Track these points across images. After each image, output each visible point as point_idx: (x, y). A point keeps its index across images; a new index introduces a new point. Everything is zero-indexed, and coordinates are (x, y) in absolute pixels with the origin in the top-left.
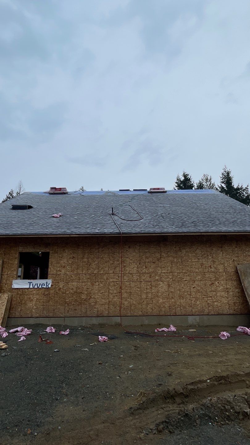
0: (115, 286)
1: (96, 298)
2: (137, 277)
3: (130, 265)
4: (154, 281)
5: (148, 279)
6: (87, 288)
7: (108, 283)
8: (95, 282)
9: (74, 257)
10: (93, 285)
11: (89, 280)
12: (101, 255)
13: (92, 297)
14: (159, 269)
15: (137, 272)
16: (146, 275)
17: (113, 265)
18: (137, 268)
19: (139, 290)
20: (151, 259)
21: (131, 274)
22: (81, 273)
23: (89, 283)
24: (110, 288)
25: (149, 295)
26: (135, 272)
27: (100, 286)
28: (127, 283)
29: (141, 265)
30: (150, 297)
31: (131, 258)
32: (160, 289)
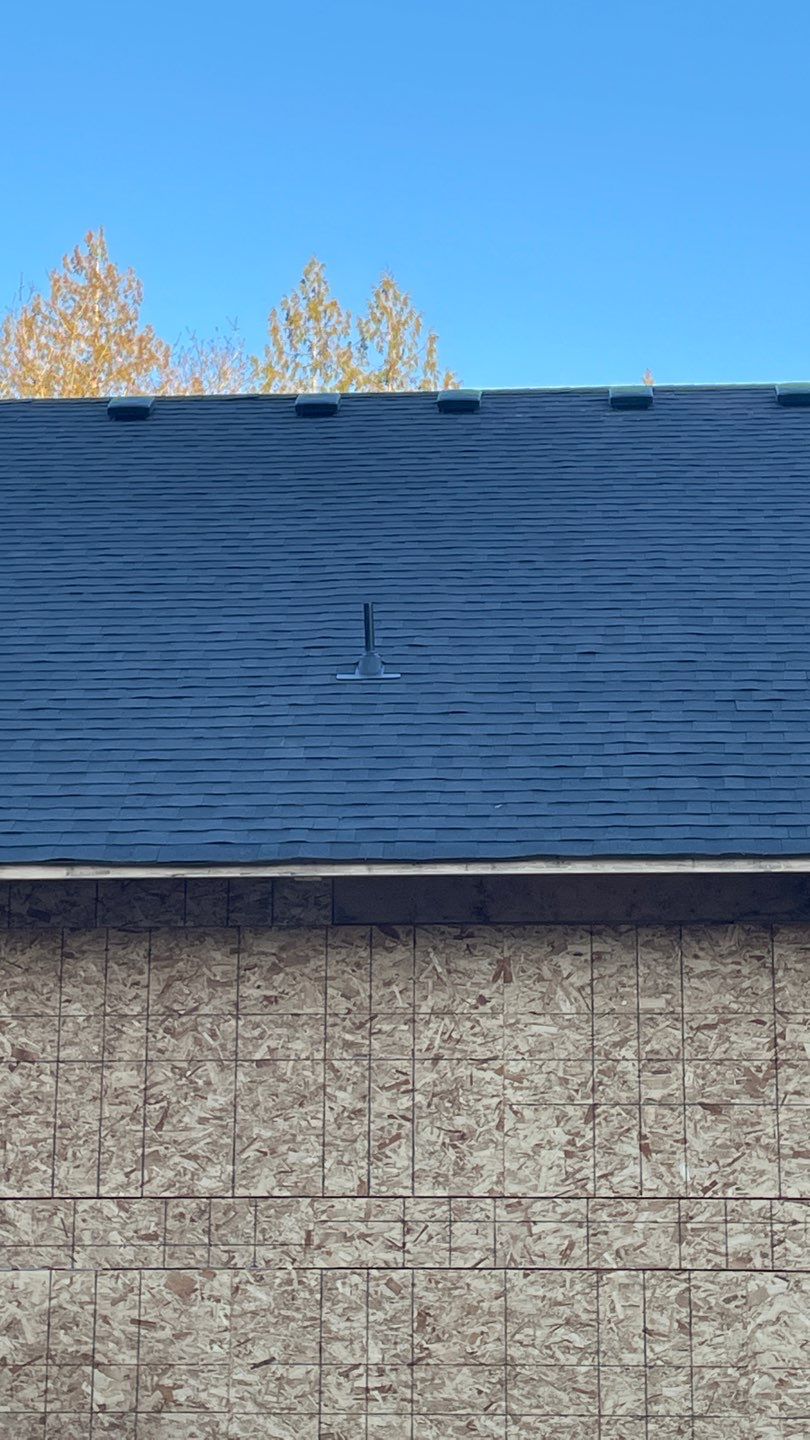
0: (371, 1301)
1: (213, 1405)
2: (567, 1230)
3: (508, 1125)
4: (718, 1269)
5: (660, 1249)
6: (138, 1322)
7: (312, 1280)
8: (209, 1273)
9: (22, 1055)
10: (186, 1291)
11: (155, 1253)
12: (261, 1037)
13: (180, 1395)
14: (759, 1161)
15: (570, 1188)
16: (645, 1216)
17: (359, 1129)
18: (568, 1155)
19: (578, 1340)
20: (689, 1076)
21: (516, 1202)
22: (91, 1190)
23: (156, 1281)
24: (337, 1325)
25: (667, 1392)
26: (548, 1182)
27: (252, 1307)
28: (482, 1286)
29: (604, 1131)
30: (675, 1409)
31: (514, 1068)
32: (763, 1339)
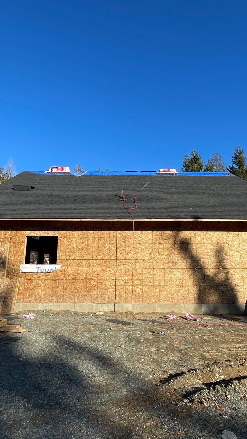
0: (126, 272)
1: (107, 284)
2: (150, 264)
3: (143, 251)
4: (168, 268)
5: (161, 266)
6: (98, 275)
8: (106, 268)
9: (83, 242)
10: (103, 271)
11: (100, 266)
12: (113, 240)
13: (103, 283)
15: (150, 259)
16: (159, 262)
17: (124, 251)
18: (150, 255)
19: (151, 277)
20: (164, 245)
21: (144, 260)
22: (92, 259)
23: (100, 270)
24: (122, 275)
25: (162, 283)
26: (147, 258)
27: (112, 273)
28: (140, 270)
29: (154, 252)
30: (163, 285)
31: (143, 244)
32: (173, 276)
